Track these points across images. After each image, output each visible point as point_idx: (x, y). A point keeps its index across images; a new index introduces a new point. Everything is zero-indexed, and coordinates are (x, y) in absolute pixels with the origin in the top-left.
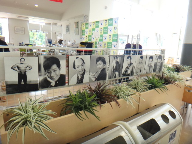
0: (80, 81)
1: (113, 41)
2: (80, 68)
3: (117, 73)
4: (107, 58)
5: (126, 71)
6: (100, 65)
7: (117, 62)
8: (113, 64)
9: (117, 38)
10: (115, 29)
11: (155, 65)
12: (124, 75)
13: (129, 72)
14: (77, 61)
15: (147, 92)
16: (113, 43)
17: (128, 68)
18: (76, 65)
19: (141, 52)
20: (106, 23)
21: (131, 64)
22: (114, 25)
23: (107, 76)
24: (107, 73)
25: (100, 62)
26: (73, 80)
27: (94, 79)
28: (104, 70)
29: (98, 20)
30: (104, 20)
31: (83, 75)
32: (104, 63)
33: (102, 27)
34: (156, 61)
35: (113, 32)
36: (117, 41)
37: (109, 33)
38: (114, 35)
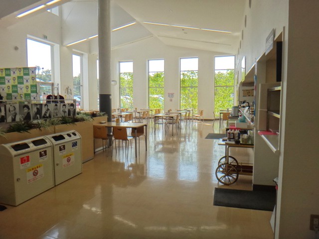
0: (14, 120)
1: (32, 92)
2: (13, 112)
3: (38, 116)
4: (30, 106)
5: (45, 115)
6: (26, 110)
7: (37, 108)
8: (35, 110)
9: (36, 89)
10: (33, 80)
11: (69, 111)
12: (44, 117)
13: (48, 115)
14: (11, 107)
15: (60, 125)
16: (32, 94)
17: (46, 112)
18: (11, 109)
19: (63, 102)
20: (20, 71)
21: (48, 110)
22: (31, 75)
23: (32, 117)
24: (31, 116)
25: (25, 108)
26: (9, 119)
27: (22, 119)
28: (29, 114)
29: (8, 68)
30: (17, 68)
31: (15, 116)
32: (29, 109)
33: (16, 76)
34: (69, 108)
35: (30, 83)
36: (37, 93)
37: (25, 84)
38: (32, 86)
